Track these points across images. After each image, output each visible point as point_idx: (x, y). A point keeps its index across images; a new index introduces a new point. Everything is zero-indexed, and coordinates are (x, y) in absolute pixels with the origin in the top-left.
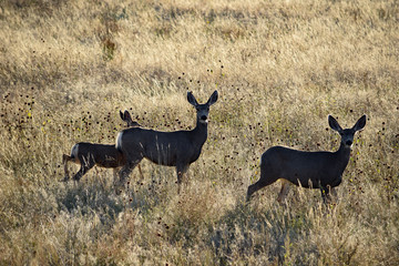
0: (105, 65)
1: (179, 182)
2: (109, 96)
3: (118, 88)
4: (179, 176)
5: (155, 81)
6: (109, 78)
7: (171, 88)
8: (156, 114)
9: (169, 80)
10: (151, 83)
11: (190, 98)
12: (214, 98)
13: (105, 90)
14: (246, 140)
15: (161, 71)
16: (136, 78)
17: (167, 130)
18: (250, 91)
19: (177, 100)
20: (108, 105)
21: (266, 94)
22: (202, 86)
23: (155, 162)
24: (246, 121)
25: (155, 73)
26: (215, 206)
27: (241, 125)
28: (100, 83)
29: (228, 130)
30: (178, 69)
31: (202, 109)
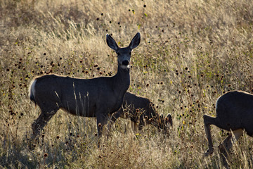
0: (15, 6)
3: (30, 31)
4: (100, 128)
5: (72, 23)
6: (20, 21)
7: (88, 30)
9: (87, 22)
10: (67, 25)
11: (110, 41)
12: (136, 40)
14: (173, 87)
15: (77, 12)
17: (85, 77)
18: (176, 32)
20: (19, 50)
21: (194, 35)
22: (123, 28)
24: (172, 66)
25: (71, 14)
26: (139, 160)
27: (166, 70)
28: (10, 25)
30: (97, 9)
31: (123, 54)
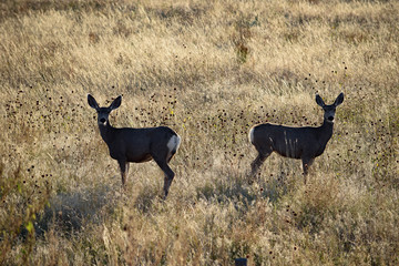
1: (305, 173)
2: (242, 96)
8: (284, 112)
13: (239, 90)
16: (267, 79)
19: (304, 99)
23: (284, 155)
29: (351, 126)
